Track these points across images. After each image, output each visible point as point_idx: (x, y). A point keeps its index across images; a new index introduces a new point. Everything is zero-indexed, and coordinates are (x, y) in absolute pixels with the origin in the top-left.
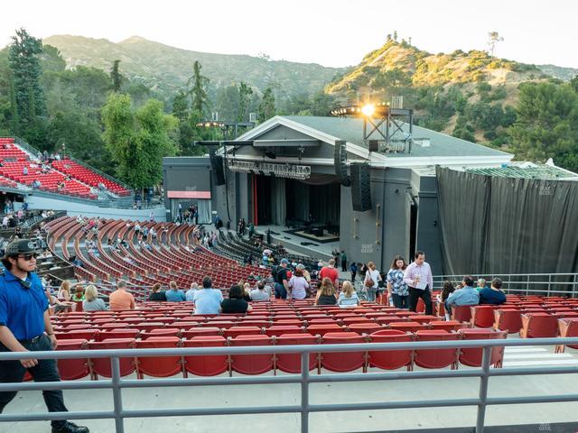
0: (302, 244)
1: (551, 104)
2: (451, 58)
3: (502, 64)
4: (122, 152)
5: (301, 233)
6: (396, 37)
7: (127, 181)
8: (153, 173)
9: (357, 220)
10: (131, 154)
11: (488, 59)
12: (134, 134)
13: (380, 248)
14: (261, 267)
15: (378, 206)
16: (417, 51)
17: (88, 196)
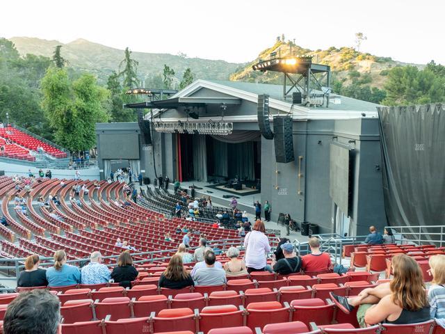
0: (224, 197)
1: (415, 82)
2: (327, 52)
3: (367, 57)
4: (60, 119)
5: (222, 187)
6: (283, 39)
7: (65, 145)
8: (87, 137)
9: (279, 173)
10: (68, 121)
11: (356, 54)
12: (70, 103)
13: (303, 198)
14: (187, 219)
15: (300, 157)
16: (300, 48)
17: (26, 158)
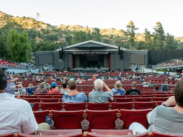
16: (7, 14)
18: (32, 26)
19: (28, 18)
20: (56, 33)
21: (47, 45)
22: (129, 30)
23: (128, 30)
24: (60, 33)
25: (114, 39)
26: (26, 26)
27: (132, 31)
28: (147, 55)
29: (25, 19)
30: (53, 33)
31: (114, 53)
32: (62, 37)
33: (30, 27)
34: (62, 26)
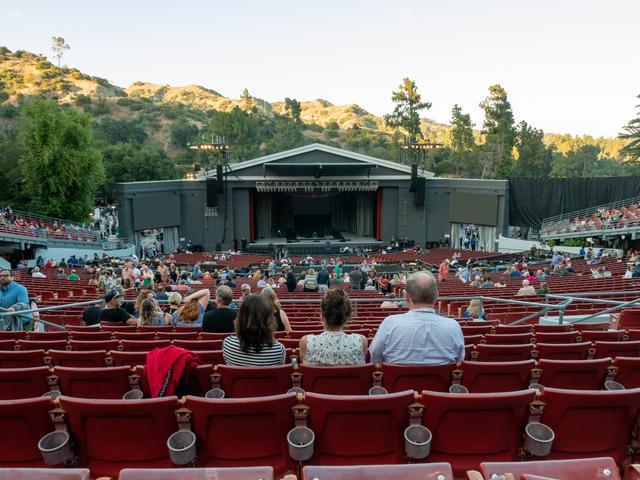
18: (38, 84)
19: (19, 55)
20: (136, 115)
21: (127, 157)
22: (400, 110)
23: (397, 110)
24: (151, 115)
25: (341, 138)
26: (16, 85)
27: (411, 113)
28: (503, 193)
29: (7, 59)
30: (122, 114)
31: (394, 186)
32: (157, 128)
33: (30, 89)
34: (142, 87)
